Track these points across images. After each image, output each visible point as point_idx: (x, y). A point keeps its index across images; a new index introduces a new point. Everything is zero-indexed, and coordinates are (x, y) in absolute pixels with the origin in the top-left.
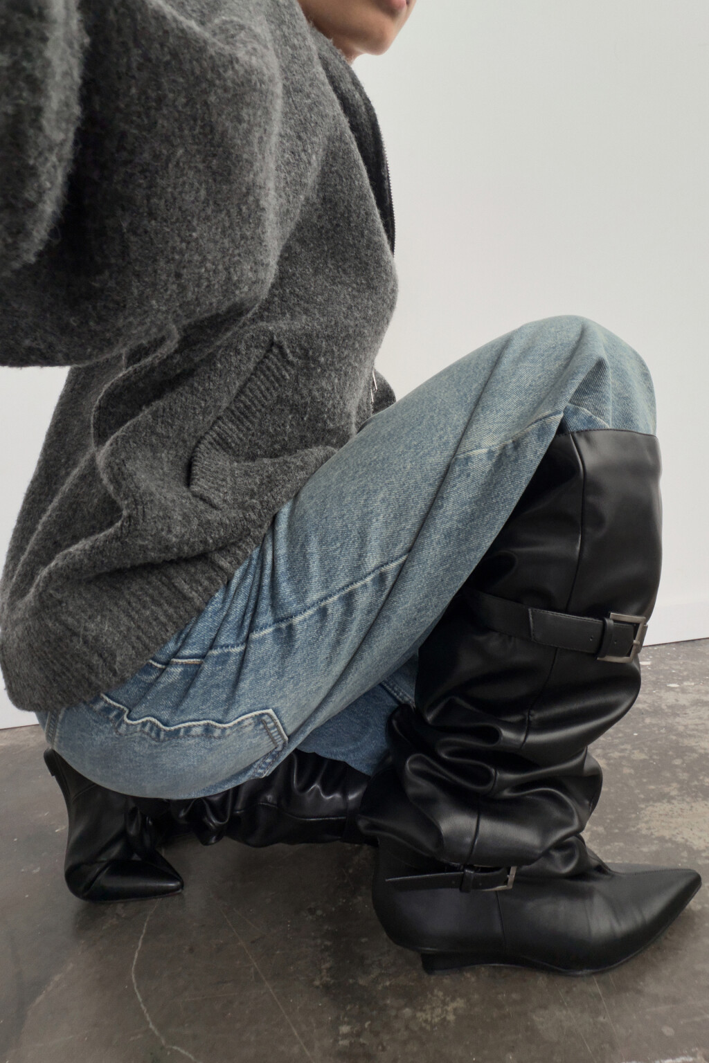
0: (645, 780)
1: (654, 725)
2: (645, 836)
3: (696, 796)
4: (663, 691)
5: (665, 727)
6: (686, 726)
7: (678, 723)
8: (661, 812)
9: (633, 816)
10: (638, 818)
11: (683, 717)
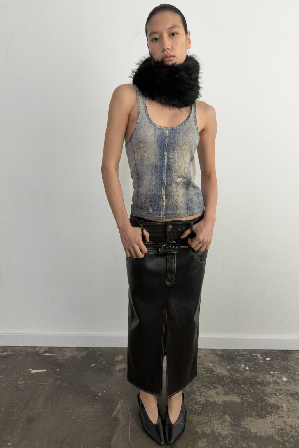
0: (249, 409)
1: (259, 388)
2: (242, 426)
3: (259, 417)
4: (268, 374)
5: (262, 390)
6: (267, 391)
7: (266, 389)
8: (249, 420)
9: (242, 420)
10: (242, 421)
11: (268, 387)
